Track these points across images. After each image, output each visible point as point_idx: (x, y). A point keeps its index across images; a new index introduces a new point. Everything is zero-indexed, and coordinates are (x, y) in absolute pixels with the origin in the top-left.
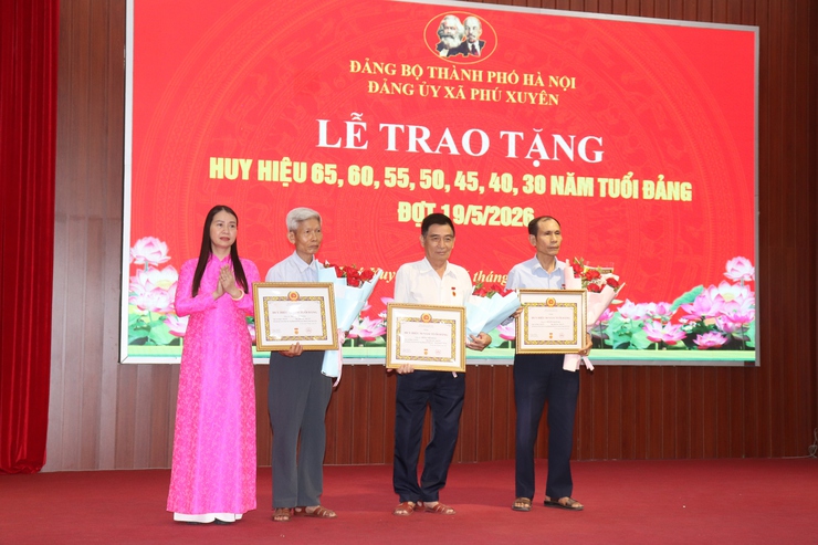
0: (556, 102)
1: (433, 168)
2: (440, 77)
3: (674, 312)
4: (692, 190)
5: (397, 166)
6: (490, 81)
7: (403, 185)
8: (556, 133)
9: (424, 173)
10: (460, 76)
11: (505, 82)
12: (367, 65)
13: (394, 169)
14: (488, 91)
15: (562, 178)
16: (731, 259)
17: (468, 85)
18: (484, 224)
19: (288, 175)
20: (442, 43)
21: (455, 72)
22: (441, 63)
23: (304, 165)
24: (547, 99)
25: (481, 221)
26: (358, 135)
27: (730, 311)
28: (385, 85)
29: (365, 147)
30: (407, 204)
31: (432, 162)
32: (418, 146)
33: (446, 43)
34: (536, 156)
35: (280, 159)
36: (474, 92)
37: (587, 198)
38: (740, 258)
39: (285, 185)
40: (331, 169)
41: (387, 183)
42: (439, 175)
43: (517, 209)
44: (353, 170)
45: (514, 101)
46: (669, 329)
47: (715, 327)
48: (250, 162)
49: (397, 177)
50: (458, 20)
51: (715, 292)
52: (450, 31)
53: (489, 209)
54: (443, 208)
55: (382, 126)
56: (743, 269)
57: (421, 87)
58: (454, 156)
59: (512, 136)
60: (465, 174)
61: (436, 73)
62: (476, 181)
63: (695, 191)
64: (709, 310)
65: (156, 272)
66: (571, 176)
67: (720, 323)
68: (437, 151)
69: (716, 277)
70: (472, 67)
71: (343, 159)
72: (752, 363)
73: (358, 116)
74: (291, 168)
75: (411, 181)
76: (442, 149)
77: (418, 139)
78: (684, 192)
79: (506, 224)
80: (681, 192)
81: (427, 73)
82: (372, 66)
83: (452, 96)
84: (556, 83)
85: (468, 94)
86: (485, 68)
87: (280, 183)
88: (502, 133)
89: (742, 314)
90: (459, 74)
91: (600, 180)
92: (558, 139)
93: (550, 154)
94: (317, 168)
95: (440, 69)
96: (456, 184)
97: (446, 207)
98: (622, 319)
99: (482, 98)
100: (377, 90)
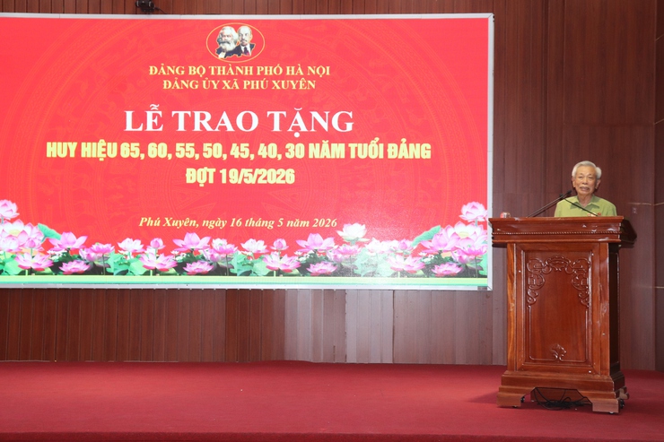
0: (313, 86)
1: (213, 142)
2: (219, 73)
3: (415, 247)
4: (431, 150)
5: (185, 142)
6: (259, 73)
7: (189, 156)
8: (313, 111)
9: (206, 146)
10: (235, 72)
11: (271, 74)
12: (162, 69)
13: (183, 145)
14: (257, 82)
15: (318, 145)
16: (466, 204)
17: (241, 78)
18: (254, 182)
19: (103, 153)
20: (221, 48)
21: (231, 69)
22: (220, 63)
23: (115, 144)
24: (306, 84)
25: (252, 180)
26: (156, 121)
27: (465, 246)
28: (176, 83)
29: (161, 129)
30: (193, 170)
31: (212, 138)
32: (202, 126)
33: (223, 47)
34: (297, 129)
35: (97, 141)
37: (339, 160)
38: (474, 203)
39: (101, 160)
40: (135, 146)
41: (178, 155)
42: (218, 147)
43: (281, 171)
44: (152, 147)
45: (278, 88)
46: (410, 261)
47: (451, 259)
48: (75, 144)
49: (185, 150)
50: (233, 30)
51: (451, 231)
52: (227, 38)
53: (258, 171)
54: (221, 171)
55: (174, 113)
56: (478, 212)
57: (204, 82)
58: (230, 132)
59: (277, 115)
60: (239, 145)
61: (216, 70)
62: (247, 151)
63: (434, 151)
64: (446, 245)
65: (9, 224)
66: (325, 144)
67: (456, 256)
68: (217, 130)
69: (453, 218)
70: (244, 64)
71: (144, 139)
72: (486, 288)
73: (155, 107)
74: (106, 147)
75: (196, 152)
76: (220, 127)
77: (202, 121)
78: (423, 151)
79: (271, 182)
80: (422, 151)
81: (208, 71)
82: (166, 69)
83: (229, 88)
84: (313, 72)
85: (241, 85)
86: (255, 64)
87: (97, 159)
88: (269, 113)
89: (477, 248)
90: (234, 70)
91: (350, 145)
92: (315, 115)
93: (308, 127)
94: (125, 146)
95: (219, 68)
96: (232, 153)
97: (223, 172)
98: (369, 253)
99: (253, 88)
100: (170, 86)
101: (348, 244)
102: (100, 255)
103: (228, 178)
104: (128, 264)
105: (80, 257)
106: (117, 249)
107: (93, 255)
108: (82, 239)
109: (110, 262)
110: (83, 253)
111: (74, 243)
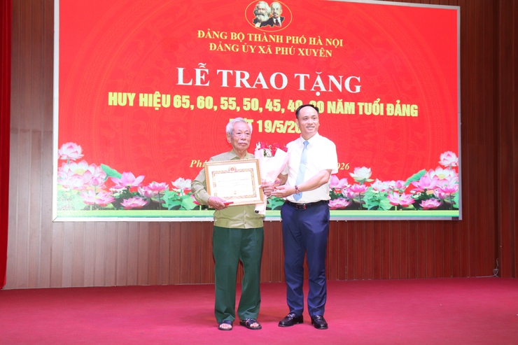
0: (330, 55)
1: (251, 97)
2: (256, 40)
3: (407, 187)
4: (418, 110)
5: (228, 96)
6: (287, 42)
7: (232, 108)
8: (330, 75)
9: (246, 100)
10: (268, 40)
11: (297, 43)
12: (209, 33)
13: (226, 98)
14: (287, 49)
15: (334, 103)
16: (443, 153)
17: (274, 45)
18: (284, 132)
19: (158, 103)
20: (257, 19)
21: (265, 37)
22: (256, 31)
23: (169, 96)
24: (325, 53)
25: (283, 130)
26: (203, 77)
27: (443, 185)
28: (220, 46)
29: (208, 84)
31: (251, 94)
32: (242, 84)
33: (259, 18)
34: (318, 89)
35: (153, 93)
36: (277, 49)
37: (351, 115)
38: (449, 152)
39: (157, 109)
40: (186, 98)
41: (222, 107)
42: (255, 101)
44: (200, 99)
45: (303, 54)
46: (404, 197)
47: (433, 196)
48: (134, 95)
49: (228, 103)
50: (267, 4)
51: (433, 174)
52: (262, 11)
53: (288, 123)
54: (258, 122)
55: (218, 71)
56: (451, 159)
57: (244, 46)
58: (265, 89)
59: (302, 77)
60: (272, 101)
61: (253, 37)
62: (279, 105)
63: (420, 110)
64: (429, 185)
65: (75, 164)
66: (340, 101)
67: (436, 193)
68: (254, 87)
69: (434, 164)
70: (276, 34)
71: (194, 92)
72: (457, 218)
73: (203, 65)
74: (161, 98)
75: (237, 105)
76: (257, 85)
77: (242, 79)
78: (413, 111)
80: (411, 111)
81: (247, 37)
82: (212, 34)
83: (263, 52)
84: (330, 43)
85: (274, 51)
86: (284, 34)
87: (153, 108)
88: (296, 75)
89: (451, 187)
90: (268, 38)
91: (359, 104)
92: (332, 78)
93: (327, 87)
94: (177, 98)
95: (256, 35)
96: (266, 107)
97: (260, 122)
98: (374, 191)
99: (283, 53)
100: (215, 48)
101: (358, 183)
102: (156, 192)
103: (264, 128)
104: (181, 200)
105: (138, 194)
106: (171, 187)
107: (150, 192)
108: (140, 179)
109: (165, 198)
110: (142, 191)
111: (133, 181)
